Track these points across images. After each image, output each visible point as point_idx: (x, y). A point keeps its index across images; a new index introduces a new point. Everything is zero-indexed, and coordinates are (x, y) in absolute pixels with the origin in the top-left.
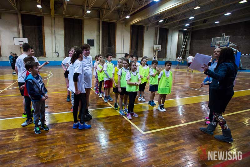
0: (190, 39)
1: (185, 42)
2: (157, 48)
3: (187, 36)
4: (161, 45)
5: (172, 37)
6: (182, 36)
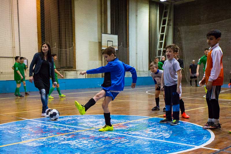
0: (171, 23)
3: (165, 16)
4: (116, 37)
5: (137, 16)
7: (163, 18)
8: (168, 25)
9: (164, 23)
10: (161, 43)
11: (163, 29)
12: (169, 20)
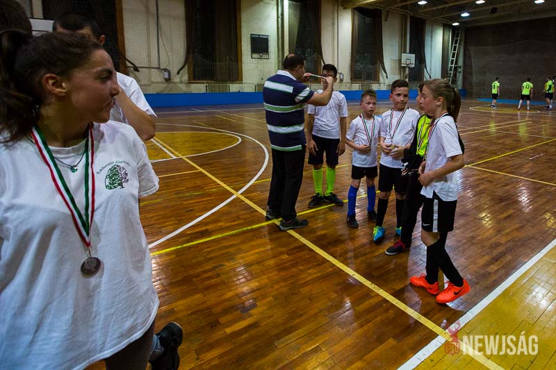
0: (462, 43)
1: (455, 50)
2: (408, 62)
3: (457, 36)
4: (413, 56)
5: (432, 37)
6: (449, 36)
7: (455, 38)
8: (460, 44)
9: (456, 43)
10: (452, 61)
11: (455, 47)
12: (461, 40)
